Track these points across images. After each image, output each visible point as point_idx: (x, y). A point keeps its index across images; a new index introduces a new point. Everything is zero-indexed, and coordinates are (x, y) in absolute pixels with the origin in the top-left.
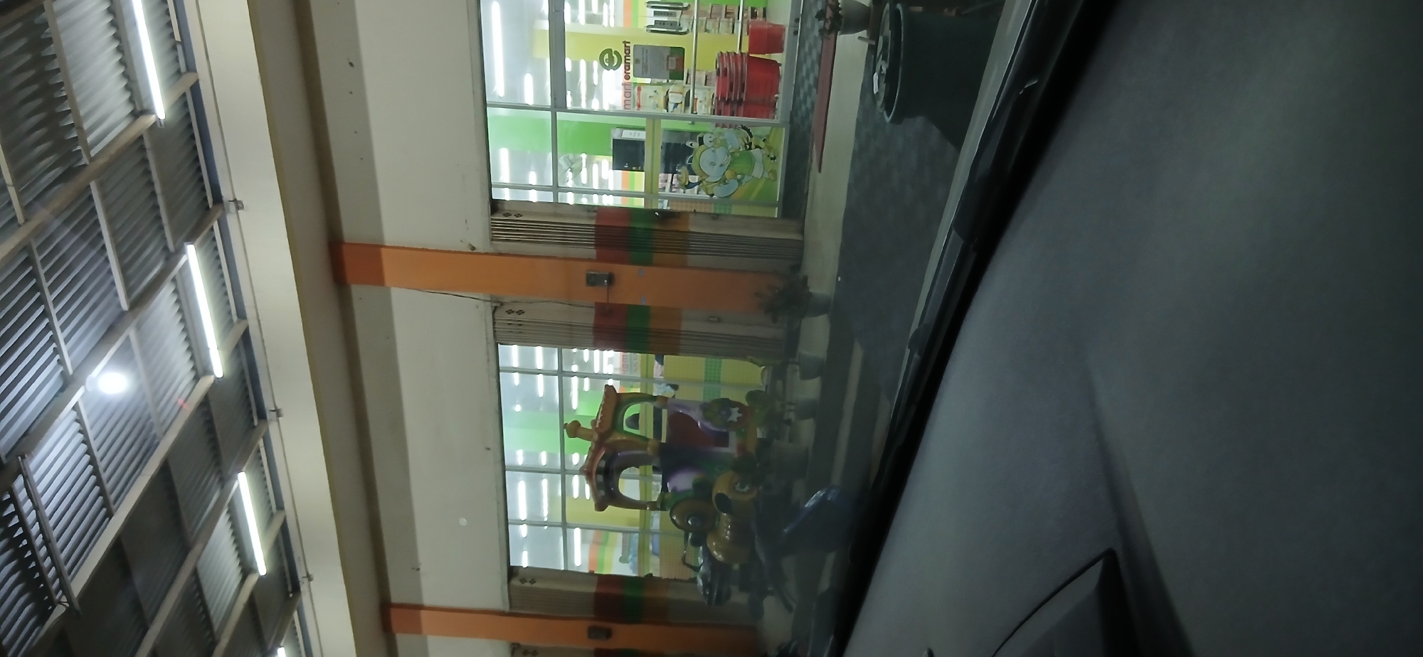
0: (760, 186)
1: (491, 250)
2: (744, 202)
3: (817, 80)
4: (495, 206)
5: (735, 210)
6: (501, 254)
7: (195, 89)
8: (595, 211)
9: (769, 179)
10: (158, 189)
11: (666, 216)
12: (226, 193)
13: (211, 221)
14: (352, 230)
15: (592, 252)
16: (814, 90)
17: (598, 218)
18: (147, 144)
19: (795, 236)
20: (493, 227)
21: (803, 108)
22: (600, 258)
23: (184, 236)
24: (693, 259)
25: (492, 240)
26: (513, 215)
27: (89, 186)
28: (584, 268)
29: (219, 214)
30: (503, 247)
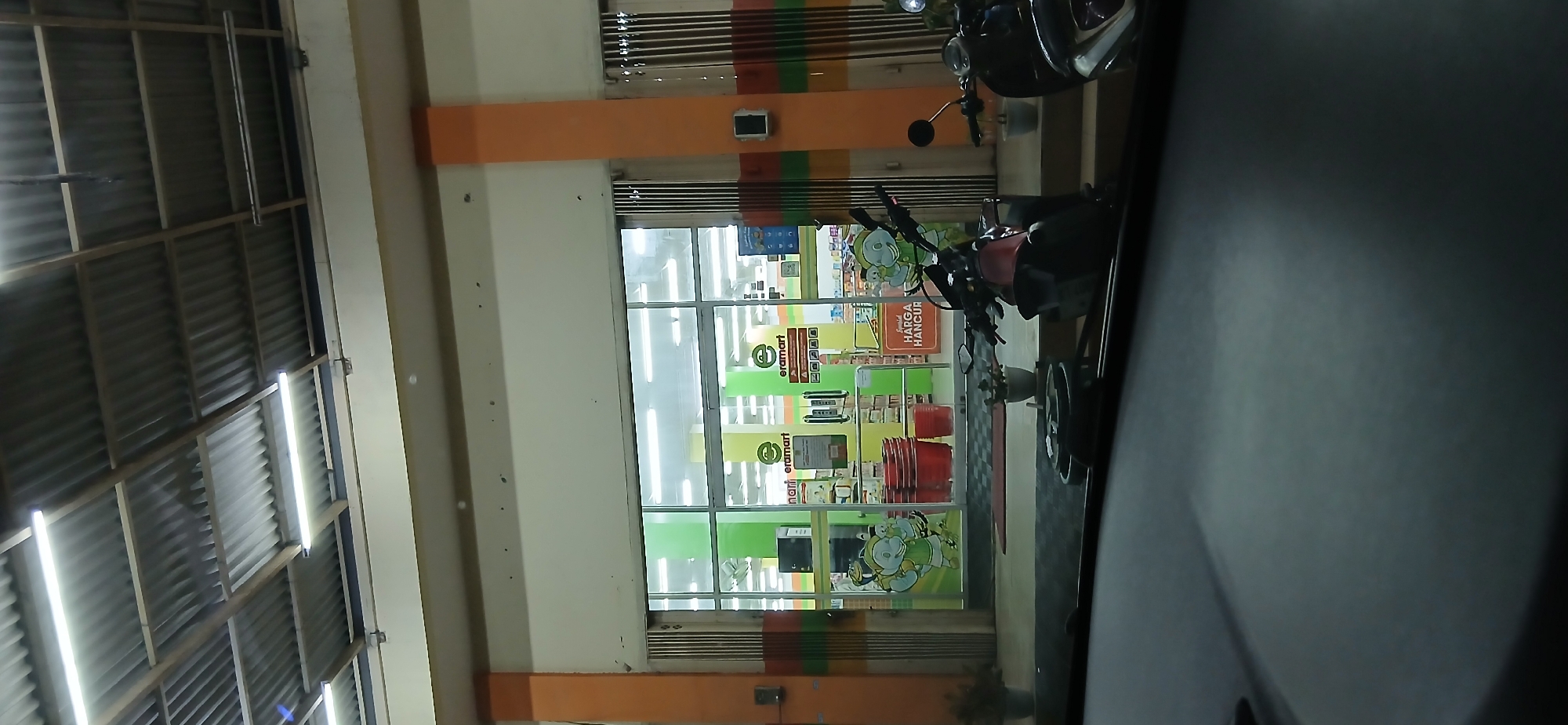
0: (940, 577)
1: (647, 669)
2: (925, 596)
3: (990, 457)
4: (652, 618)
5: (917, 605)
6: (659, 674)
7: (344, 517)
8: (761, 617)
9: (951, 568)
10: (298, 624)
11: (839, 616)
12: (368, 625)
13: (351, 656)
14: (500, 658)
15: (760, 664)
16: (989, 467)
17: (765, 624)
18: (291, 576)
19: (985, 630)
20: (650, 643)
21: (980, 486)
22: (770, 671)
23: (322, 673)
24: (873, 664)
25: (649, 657)
26: (671, 627)
27: (227, 623)
28: (753, 683)
29: (360, 648)
30: (662, 664)
